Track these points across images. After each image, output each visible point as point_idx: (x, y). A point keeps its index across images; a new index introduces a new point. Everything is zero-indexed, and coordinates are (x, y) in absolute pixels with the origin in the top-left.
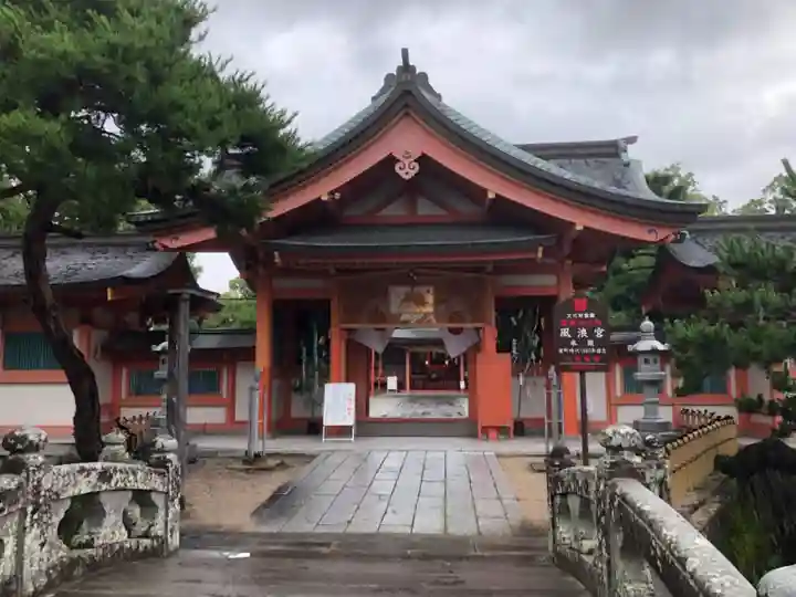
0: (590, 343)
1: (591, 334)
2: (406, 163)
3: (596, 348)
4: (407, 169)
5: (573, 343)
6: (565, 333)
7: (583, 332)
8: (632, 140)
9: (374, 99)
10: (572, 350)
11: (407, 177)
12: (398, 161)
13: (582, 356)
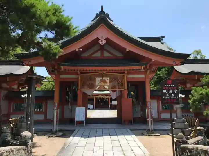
0: (173, 95)
1: (173, 92)
2: (102, 40)
3: (175, 96)
4: (102, 42)
5: (167, 95)
6: (165, 91)
7: (171, 91)
8: (164, 37)
9: (92, 21)
10: (167, 97)
11: (102, 44)
12: (100, 39)
13: (170, 99)
